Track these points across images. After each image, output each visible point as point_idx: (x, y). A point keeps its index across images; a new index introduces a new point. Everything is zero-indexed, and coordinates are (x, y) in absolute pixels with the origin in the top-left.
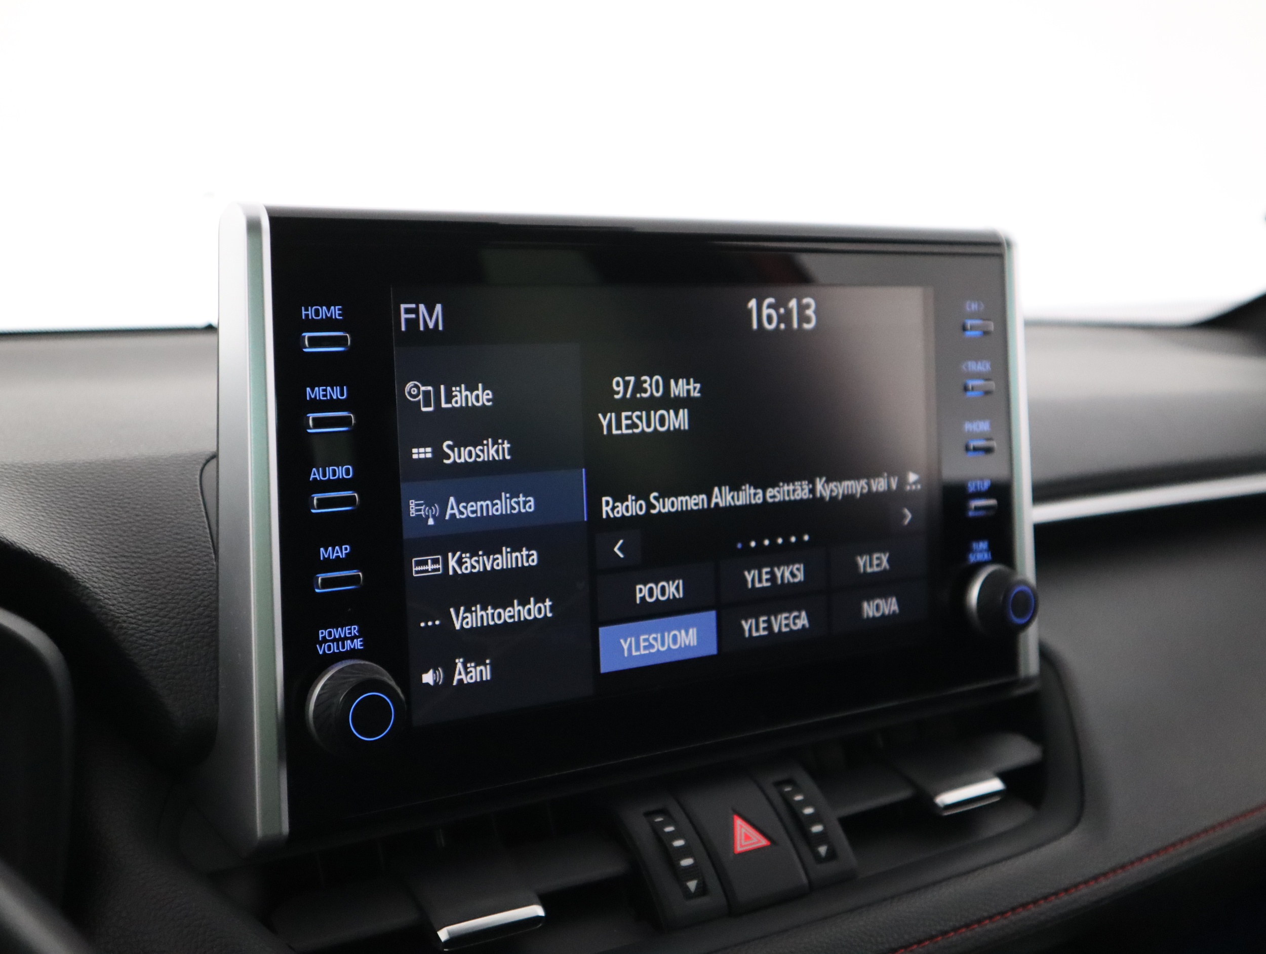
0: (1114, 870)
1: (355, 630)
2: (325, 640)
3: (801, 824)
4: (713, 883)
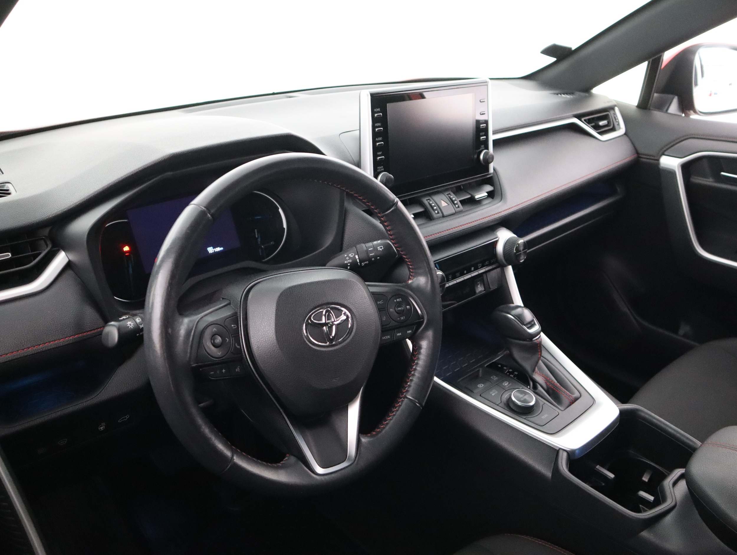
0: (508, 209)
1: (382, 167)
2: (378, 169)
3: (453, 202)
4: (440, 212)
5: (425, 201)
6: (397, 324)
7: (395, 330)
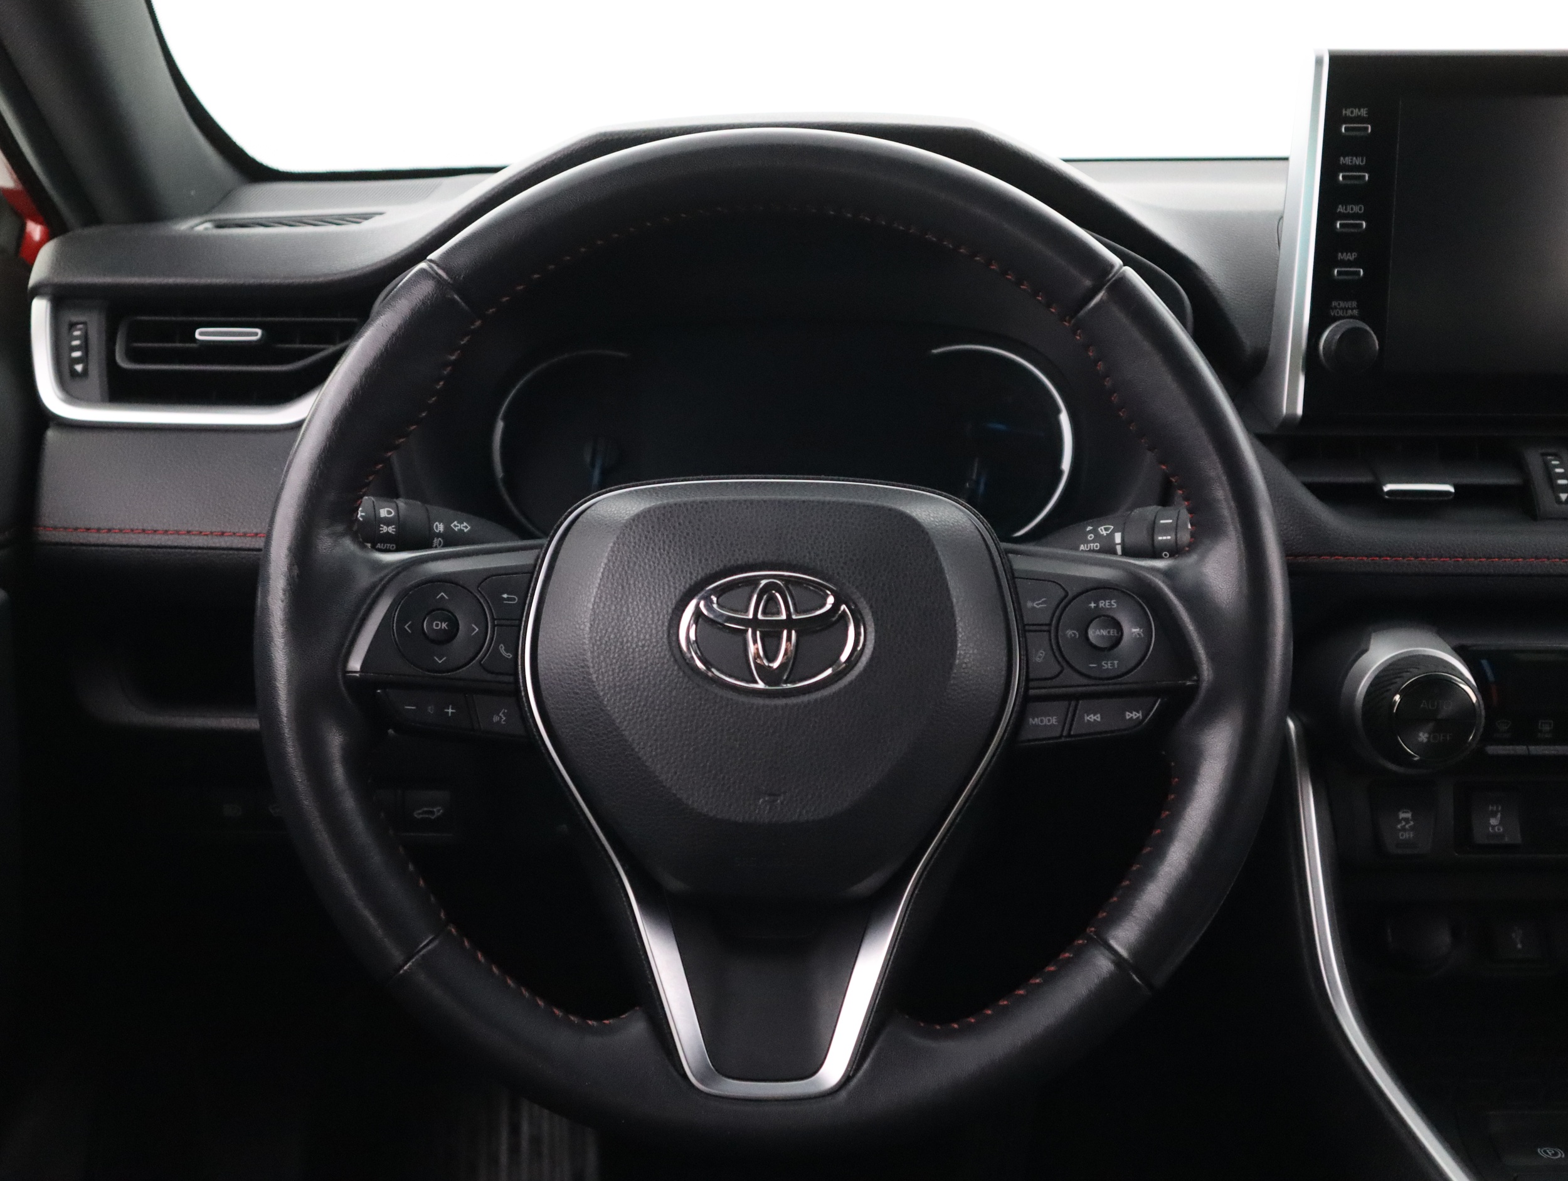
1: (1354, 304)
2: (1336, 308)
5: (1533, 459)
6: (1085, 681)
7: (1080, 702)
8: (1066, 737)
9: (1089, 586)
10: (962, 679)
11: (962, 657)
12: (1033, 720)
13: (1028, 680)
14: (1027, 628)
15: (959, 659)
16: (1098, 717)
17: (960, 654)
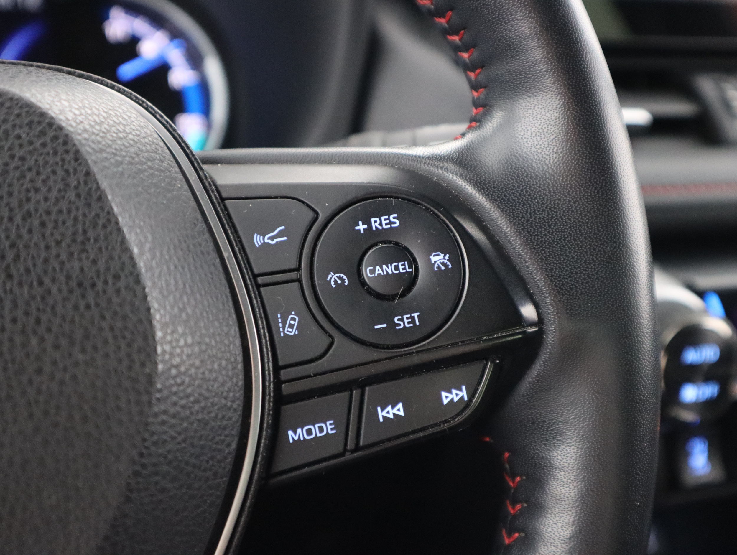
6: (375, 355)
7: (367, 388)
8: (353, 451)
9: (350, 197)
10: (174, 398)
11: (167, 357)
12: (295, 433)
13: (277, 368)
14: (260, 280)
15: (162, 361)
16: (399, 410)
17: (164, 352)
